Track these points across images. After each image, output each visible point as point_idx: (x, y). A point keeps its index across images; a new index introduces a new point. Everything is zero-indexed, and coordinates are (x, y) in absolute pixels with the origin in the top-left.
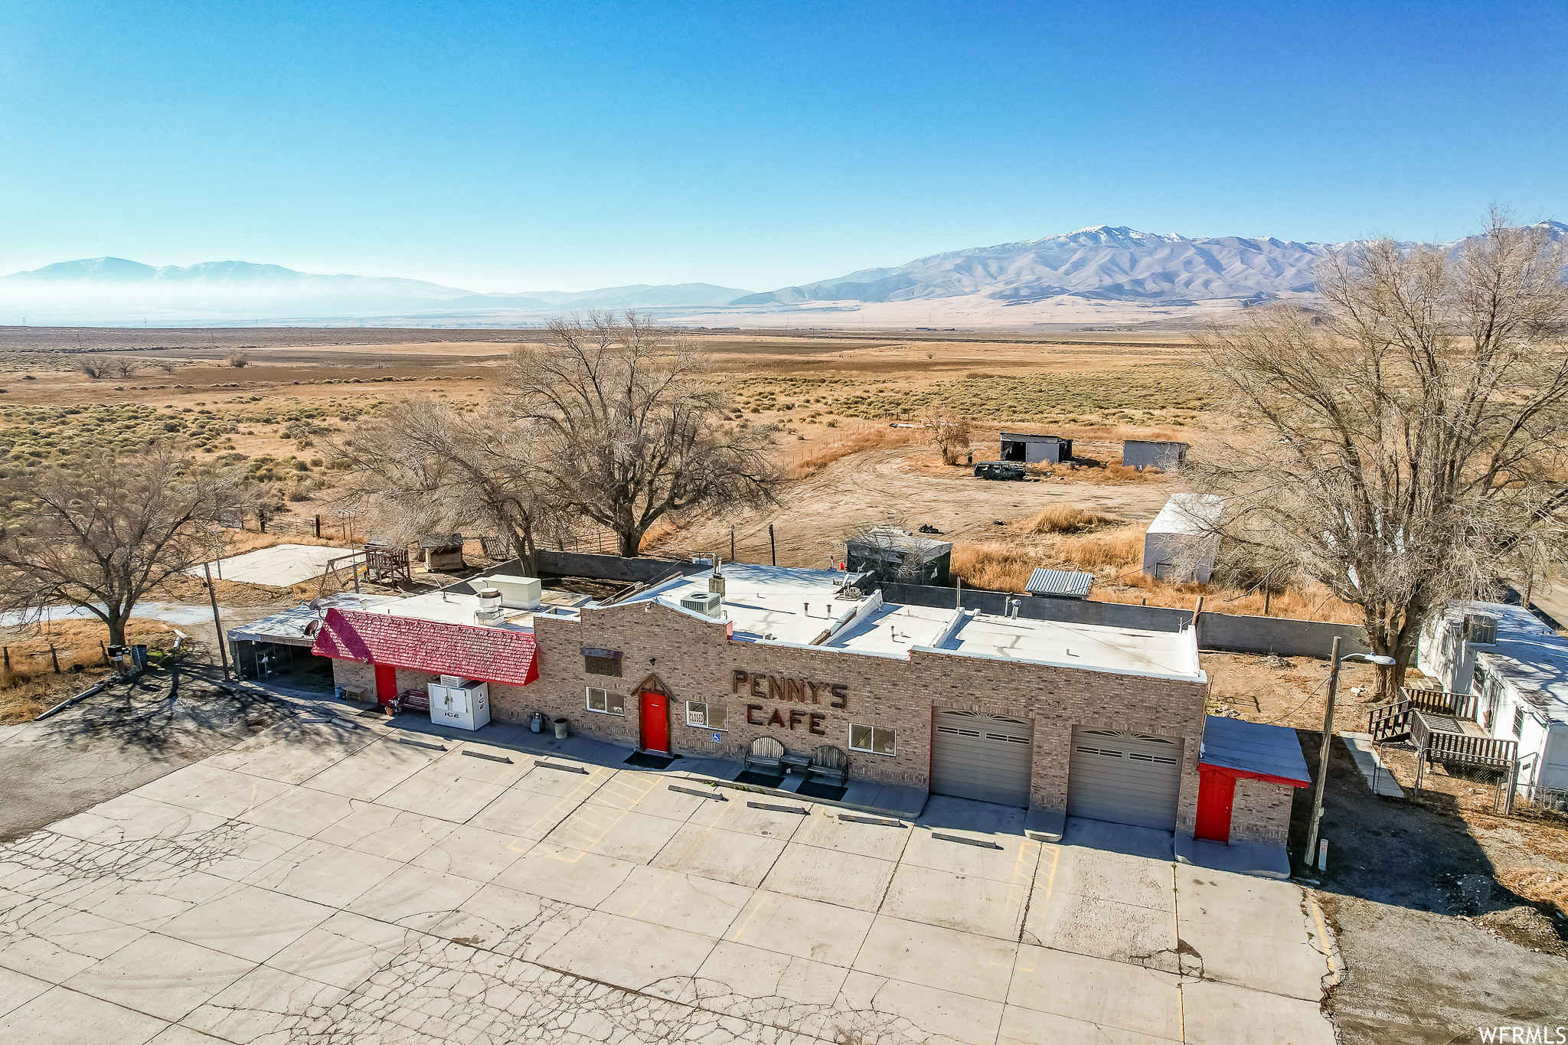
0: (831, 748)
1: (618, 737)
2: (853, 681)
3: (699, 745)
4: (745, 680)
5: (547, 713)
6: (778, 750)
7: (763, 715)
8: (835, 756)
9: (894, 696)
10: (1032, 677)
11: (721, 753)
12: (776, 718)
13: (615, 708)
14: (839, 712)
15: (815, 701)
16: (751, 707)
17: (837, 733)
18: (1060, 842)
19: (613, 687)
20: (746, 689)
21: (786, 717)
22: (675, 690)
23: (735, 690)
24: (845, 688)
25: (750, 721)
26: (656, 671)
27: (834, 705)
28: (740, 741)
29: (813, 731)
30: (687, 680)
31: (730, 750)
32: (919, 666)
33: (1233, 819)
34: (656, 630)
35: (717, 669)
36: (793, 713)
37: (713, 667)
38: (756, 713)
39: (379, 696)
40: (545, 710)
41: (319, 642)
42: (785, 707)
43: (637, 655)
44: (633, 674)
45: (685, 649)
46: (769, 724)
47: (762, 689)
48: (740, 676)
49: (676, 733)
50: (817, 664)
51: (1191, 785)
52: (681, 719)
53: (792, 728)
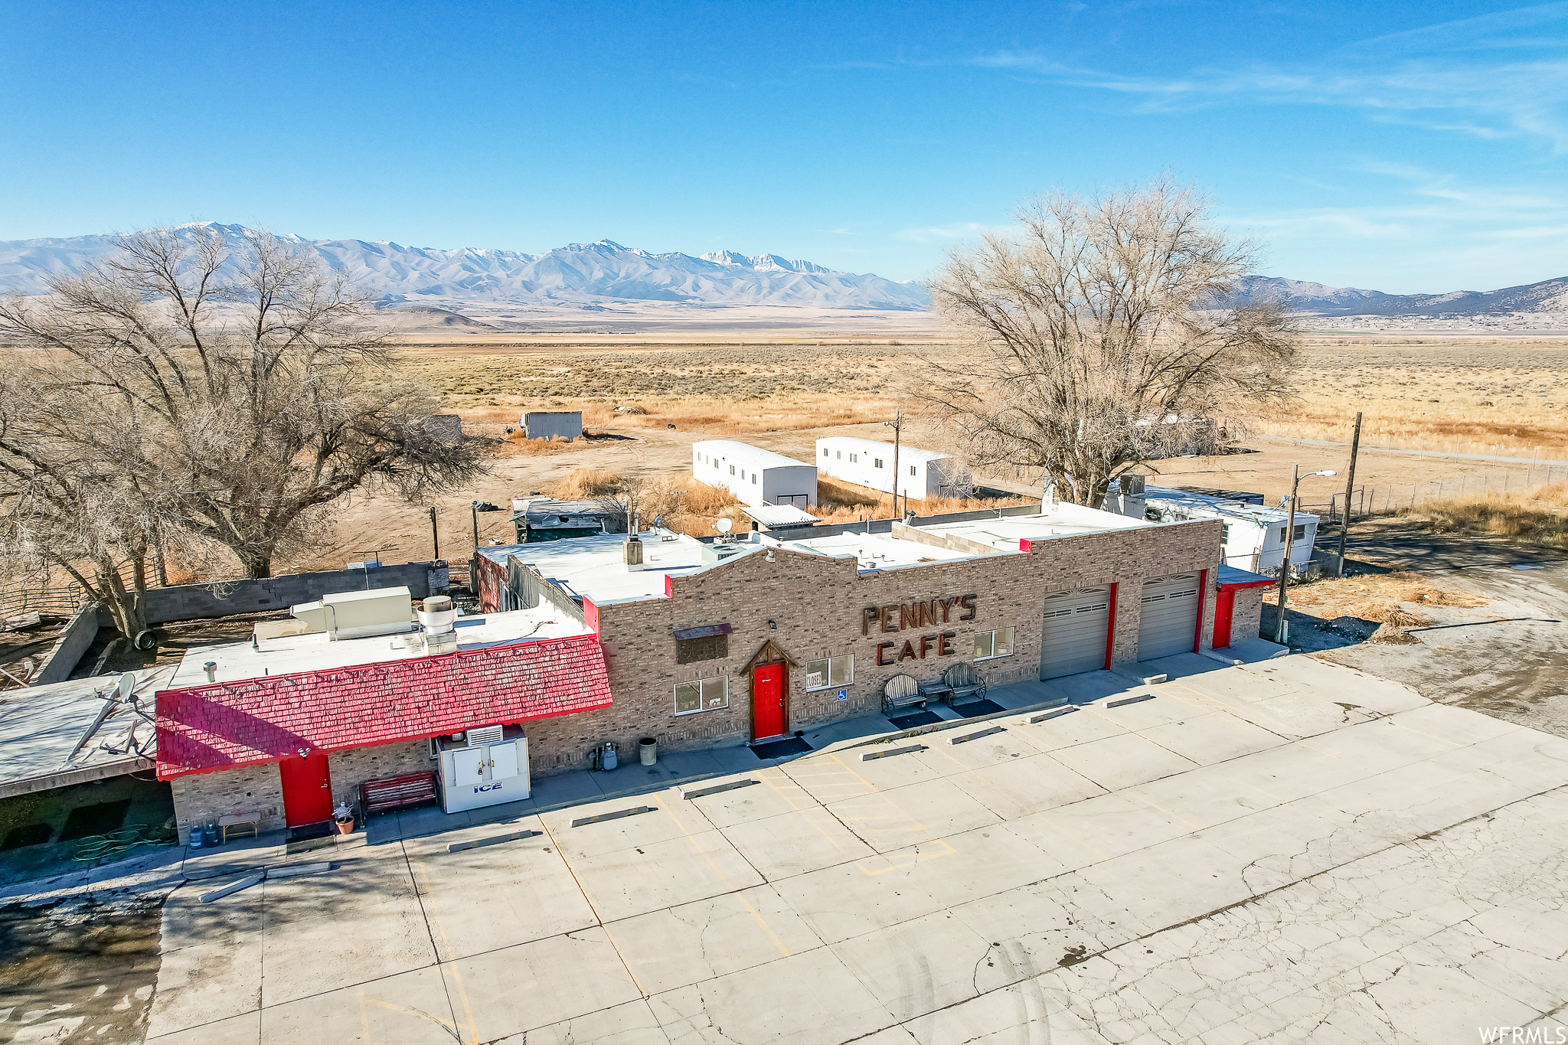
0: (961, 665)
1: (719, 737)
2: (981, 586)
3: (821, 710)
4: (876, 617)
5: (616, 739)
6: (911, 686)
7: (893, 652)
8: (966, 673)
9: (1015, 593)
10: (1119, 544)
11: (846, 711)
12: (908, 651)
13: (712, 701)
14: (967, 625)
15: (946, 619)
16: (883, 646)
17: (964, 648)
18: (1168, 680)
19: (715, 672)
20: (875, 628)
21: (916, 646)
22: (795, 653)
23: (865, 632)
24: (975, 597)
25: (881, 662)
26: (772, 635)
27: (963, 618)
28: (868, 691)
29: (945, 653)
30: (811, 635)
31: (856, 704)
32: (1037, 556)
33: (1233, 625)
34: (774, 583)
35: (845, 613)
36: (924, 639)
37: (841, 612)
38: (887, 653)
40: (611, 736)
42: (913, 635)
43: (748, 622)
44: (742, 648)
45: (808, 599)
46: (901, 659)
47: (892, 623)
48: (873, 614)
49: (795, 705)
50: (948, 578)
51: (1211, 604)
52: (800, 686)
53: (923, 656)
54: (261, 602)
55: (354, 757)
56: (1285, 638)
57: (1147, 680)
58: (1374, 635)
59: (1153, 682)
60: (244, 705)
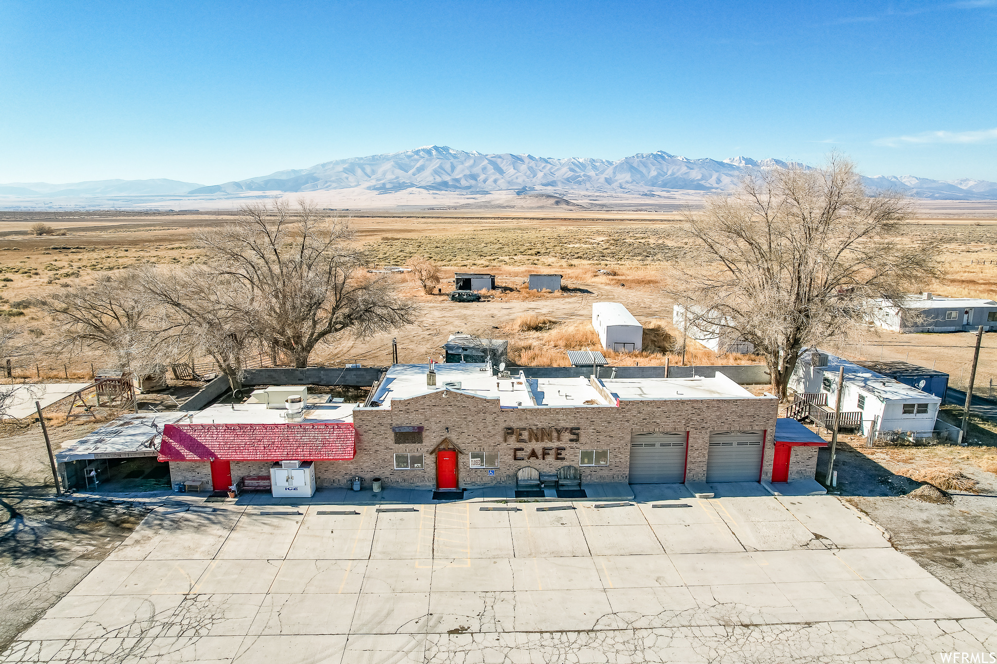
0: (569, 467)
1: (418, 484)
2: (583, 423)
3: (479, 479)
4: (512, 433)
5: (363, 476)
6: (535, 474)
7: (524, 454)
8: (572, 472)
9: (608, 429)
10: (689, 407)
11: (494, 482)
12: (533, 454)
13: (416, 465)
14: (574, 444)
15: (559, 439)
16: (516, 450)
17: (572, 457)
18: (715, 497)
19: (416, 451)
20: (512, 440)
21: (539, 453)
22: (462, 446)
23: (505, 441)
24: (578, 429)
25: (515, 459)
26: (448, 436)
27: (571, 440)
28: (508, 473)
29: (557, 459)
30: (471, 438)
31: (500, 479)
32: (624, 410)
33: (790, 469)
34: (449, 408)
35: (492, 429)
36: (544, 449)
37: (490, 428)
38: (519, 454)
39: (213, 486)
40: (361, 474)
41: (162, 452)
42: (538, 446)
43: (434, 427)
44: (431, 440)
45: (470, 418)
46: (529, 459)
47: (523, 437)
48: (509, 431)
49: (462, 475)
50: (560, 416)
51: (770, 453)
52: (466, 465)
53: (544, 459)
54: (299, 380)
55: (240, 465)
56: (835, 483)
57: (697, 495)
58: (913, 493)
59: (701, 497)
60: (195, 435)
